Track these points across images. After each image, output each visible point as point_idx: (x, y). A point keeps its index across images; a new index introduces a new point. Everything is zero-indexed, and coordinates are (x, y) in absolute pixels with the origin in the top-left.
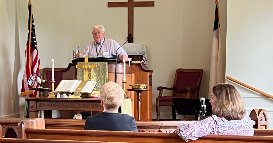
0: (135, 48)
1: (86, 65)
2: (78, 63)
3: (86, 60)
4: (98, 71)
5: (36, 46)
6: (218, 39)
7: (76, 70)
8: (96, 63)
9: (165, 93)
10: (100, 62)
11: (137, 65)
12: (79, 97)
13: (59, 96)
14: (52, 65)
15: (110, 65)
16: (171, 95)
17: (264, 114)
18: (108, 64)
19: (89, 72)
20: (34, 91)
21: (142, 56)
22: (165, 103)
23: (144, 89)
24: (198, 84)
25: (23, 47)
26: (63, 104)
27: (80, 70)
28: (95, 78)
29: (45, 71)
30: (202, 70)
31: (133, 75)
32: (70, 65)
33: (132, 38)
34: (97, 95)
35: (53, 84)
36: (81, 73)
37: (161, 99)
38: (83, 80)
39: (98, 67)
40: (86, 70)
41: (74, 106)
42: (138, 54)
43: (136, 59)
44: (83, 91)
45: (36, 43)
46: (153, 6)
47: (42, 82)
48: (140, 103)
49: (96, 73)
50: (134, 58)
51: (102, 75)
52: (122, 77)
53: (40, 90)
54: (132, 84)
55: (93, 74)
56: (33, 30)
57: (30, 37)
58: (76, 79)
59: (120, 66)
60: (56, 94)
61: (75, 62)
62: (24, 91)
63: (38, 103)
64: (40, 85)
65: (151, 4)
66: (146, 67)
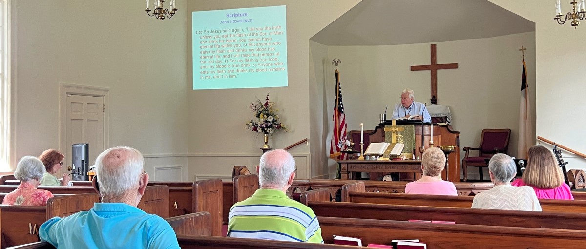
0: (439, 110)
1: (394, 128)
2: (385, 126)
3: (394, 123)
4: (405, 133)
5: (342, 110)
6: (526, 98)
7: (383, 132)
8: (403, 126)
9: (472, 154)
10: (407, 125)
11: (443, 126)
12: (388, 159)
13: (368, 158)
14: (361, 128)
15: (417, 127)
16: (478, 156)
17: (581, 175)
18: (415, 126)
19: (396, 135)
20: (342, 153)
21: (446, 117)
22: (473, 164)
23: (452, 150)
24: (506, 145)
25: (331, 112)
26: (372, 166)
27: (387, 132)
28: (402, 141)
29: (351, 133)
30: (510, 130)
31: (440, 136)
32: (377, 128)
33: (436, 100)
34: (405, 157)
35: (362, 147)
36: (388, 135)
37: (467, 160)
38: (391, 142)
39: (405, 130)
40: (394, 133)
41: (384, 167)
42: (442, 115)
43: (440, 121)
44: (392, 153)
45: (343, 108)
46: (457, 68)
47: (351, 145)
48: (448, 164)
49: (403, 135)
50: (438, 119)
51: (410, 137)
52: (429, 139)
53: (349, 152)
54: (439, 146)
55: (400, 136)
56: (340, 96)
57: (338, 103)
58: (383, 141)
59: (426, 128)
60: (365, 157)
61: (382, 125)
62: (333, 153)
63: (349, 165)
64: (349, 148)
65: (455, 66)
66: (452, 129)
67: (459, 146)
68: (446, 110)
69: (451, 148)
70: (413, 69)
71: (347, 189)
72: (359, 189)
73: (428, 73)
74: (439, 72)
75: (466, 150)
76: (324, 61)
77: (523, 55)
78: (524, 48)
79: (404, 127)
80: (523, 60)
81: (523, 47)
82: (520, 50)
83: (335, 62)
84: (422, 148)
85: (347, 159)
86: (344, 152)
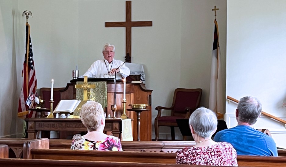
0: (133, 68)
1: (86, 85)
2: (77, 82)
4: (97, 91)
6: (217, 58)
7: (75, 90)
9: (164, 113)
10: (99, 82)
11: (136, 84)
12: (78, 117)
15: (109, 85)
16: (170, 115)
18: (107, 83)
19: (88, 92)
20: (30, 111)
21: (140, 76)
22: (164, 123)
23: (144, 109)
26: (62, 124)
27: (78, 89)
28: (94, 98)
29: (41, 91)
30: (201, 90)
31: (132, 95)
32: (68, 85)
33: (130, 58)
35: (52, 104)
36: (80, 93)
37: (160, 119)
38: (82, 100)
39: (98, 87)
40: (85, 90)
41: (74, 126)
42: (136, 74)
46: (151, 25)
47: (40, 102)
49: (95, 93)
50: (132, 77)
51: (102, 95)
52: (121, 97)
53: (38, 110)
54: (131, 104)
55: (92, 94)
57: (28, 58)
58: (74, 98)
59: (119, 85)
60: (55, 114)
61: (74, 82)
62: (21, 112)
63: (37, 124)
64: (38, 105)
65: (149, 24)
66: (145, 87)
67: (150, 105)
68: (141, 68)
69: (142, 106)
70: (108, 25)
71: (29, 146)
72: (43, 146)
73: (123, 30)
74: (134, 29)
75: (159, 109)
76: (13, 13)
77: (216, 15)
78: (217, 8)
79: (96, 84)
80: (215, 20)
81: (215, 6)
82: (213, 10)
83: (26, 14)
84: (114, 106)
85: (36, 116)
86: (32, 110)
